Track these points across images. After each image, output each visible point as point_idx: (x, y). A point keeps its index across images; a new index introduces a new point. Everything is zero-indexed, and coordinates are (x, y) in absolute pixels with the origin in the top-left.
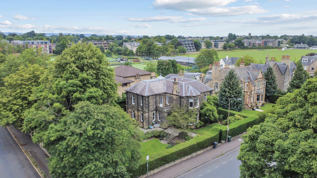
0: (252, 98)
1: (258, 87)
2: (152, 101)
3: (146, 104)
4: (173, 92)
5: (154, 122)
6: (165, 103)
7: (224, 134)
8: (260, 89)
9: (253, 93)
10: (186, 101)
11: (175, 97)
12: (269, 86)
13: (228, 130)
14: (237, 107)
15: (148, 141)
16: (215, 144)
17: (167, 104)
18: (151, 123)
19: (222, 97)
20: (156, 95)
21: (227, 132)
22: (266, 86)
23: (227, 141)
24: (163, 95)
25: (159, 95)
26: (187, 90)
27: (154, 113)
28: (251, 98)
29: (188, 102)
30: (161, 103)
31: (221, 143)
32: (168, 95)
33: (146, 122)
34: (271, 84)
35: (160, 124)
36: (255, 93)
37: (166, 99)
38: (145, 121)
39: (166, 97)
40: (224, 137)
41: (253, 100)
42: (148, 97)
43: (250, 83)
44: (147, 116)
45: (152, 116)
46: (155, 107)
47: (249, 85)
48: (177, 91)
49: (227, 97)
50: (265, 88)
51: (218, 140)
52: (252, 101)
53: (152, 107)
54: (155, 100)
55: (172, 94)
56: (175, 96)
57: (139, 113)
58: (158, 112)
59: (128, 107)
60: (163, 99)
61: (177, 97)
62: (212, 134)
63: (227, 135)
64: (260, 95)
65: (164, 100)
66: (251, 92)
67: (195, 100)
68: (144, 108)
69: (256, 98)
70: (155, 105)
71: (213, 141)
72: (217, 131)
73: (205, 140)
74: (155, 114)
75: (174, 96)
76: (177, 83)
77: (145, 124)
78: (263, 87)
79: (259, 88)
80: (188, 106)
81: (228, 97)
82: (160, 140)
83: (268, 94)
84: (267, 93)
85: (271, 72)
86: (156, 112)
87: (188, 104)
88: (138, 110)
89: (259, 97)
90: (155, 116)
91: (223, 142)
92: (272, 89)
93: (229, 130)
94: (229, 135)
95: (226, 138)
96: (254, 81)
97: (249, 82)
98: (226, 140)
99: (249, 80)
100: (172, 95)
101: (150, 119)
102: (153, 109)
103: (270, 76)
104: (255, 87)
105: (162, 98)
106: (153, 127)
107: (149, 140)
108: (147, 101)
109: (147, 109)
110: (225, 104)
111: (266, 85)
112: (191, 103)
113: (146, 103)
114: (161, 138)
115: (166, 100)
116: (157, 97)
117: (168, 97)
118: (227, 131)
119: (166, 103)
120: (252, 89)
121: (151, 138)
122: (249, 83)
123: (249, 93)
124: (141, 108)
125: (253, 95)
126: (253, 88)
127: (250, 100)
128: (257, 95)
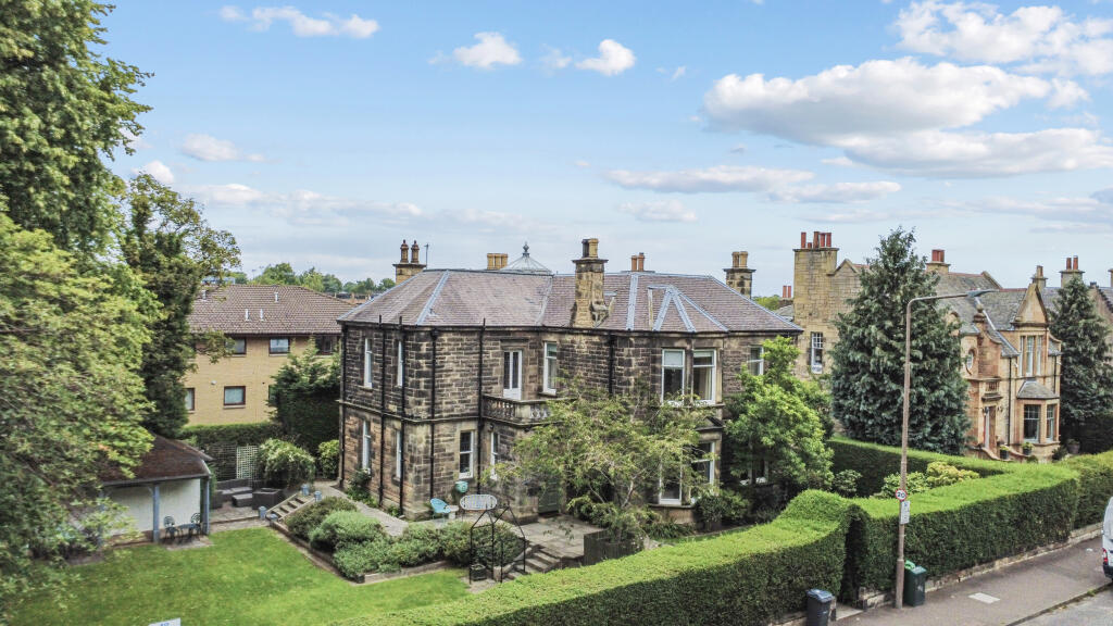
0: (1000, 417)
1: (1025, 369)
2: (455, 364)
3: (420, 375)
4: (573, 316)
5: (462, 486)
6: (534, 386)
7: (876, 544)
8: (1033, 378)
9: (1002, 389)
10: (641, 359)
11: (582, 344)
12: (1080, 371)
13: (904, 520)
14: (936, 429)
15: (395, 578)
16: (816, 599)
17: (546, 390)
18: (449, 488)
19: (847, 380)
20: (481, 331)
21: (896, 533)
22: (1063, 369)
23: (900, 600)
24: (526, 340)
25: (502, 334)
26: (650, 306)
27: (465, 437)
28: (993, 418)
29: (655, 370)
30: (515, 386)
31: (861, 605)
32: (552, 338)
33: (417, 480)
34: (1086, 363)
35: (496, 494)
36: (1013, 398)
37: (541, 363)
38: (411, 476)
39: (541, 355)
40: (877, 564)
41: (1006, 425)
42: (434, 333)
43: (986, 342)
44: (422, 446)
45: (453, 447)
46: (472, 397)
47: (982, 354)
48: (592, 309)
49: (876, 376)
50: (1058, 380)
51: (837, 579)
52: (1001, 433)
53: (456, 395)
54: (474, 358)
55: (571, 330)
56: (583, 339)
57: (389, 430)
58: (488, 427)
59: (345, 406)
60: (524, 363)
61: (596, 339)
62: (792, 534)
63: (896, 556)
64: (1037, 407)
65: (532, 369)
66: (994, 384)
67: (697, 361)
68: (411, 399)
69: (1018, 420)
70: (473, 389)
71: (799, 581)
72: (831, 518)
73: (742, 565)
74: (473, 437)
75: (577, 339)
76: (595, 266)
77: (409, 489)
78: (1050, 371)
79: (1029, 374)
80: (653, 389)
81: (885, 371)
82: (476, 576)
83: (1073, 411)
84: (1068, 405)
85: (1081, 303)
86: (481, 428)
87: (654, 380)
88: (385, 418)
89: (1036, 416)
90: (472, 452)
91: (872, 598)
92: (1095, 386)
93: (913, 519)
94: (909, 553)
95: (893, 577)
96: (1006, 338)
97: (980, 338)
98: (889, 592)
99: (978, 328)
100: (568, 338)
101: (444, 467)
102: (462, 406)
103: (1082, 322)
104: (1013, 361)
105: (516, 355)
106: (456, 508)
107: (406, 575)
108: (427, 356)
109: (424, 401)
110: (865, 413)
111: (1065, 362)
112: (673, 377)
113: (418, 366)
114: (478, 567)
115: (540, 371)
116: (487, 345)
117: (551, 354)
118: (896, 521)
119: (540, 389)
120: (995, 368)
121: (419, 564)
122: (980, 344)
123: (983, 390)
124: (396, 401)
125: (1003, 403)
126: (1003, 368)
127: (991, 425)
128: (1027, 407)
